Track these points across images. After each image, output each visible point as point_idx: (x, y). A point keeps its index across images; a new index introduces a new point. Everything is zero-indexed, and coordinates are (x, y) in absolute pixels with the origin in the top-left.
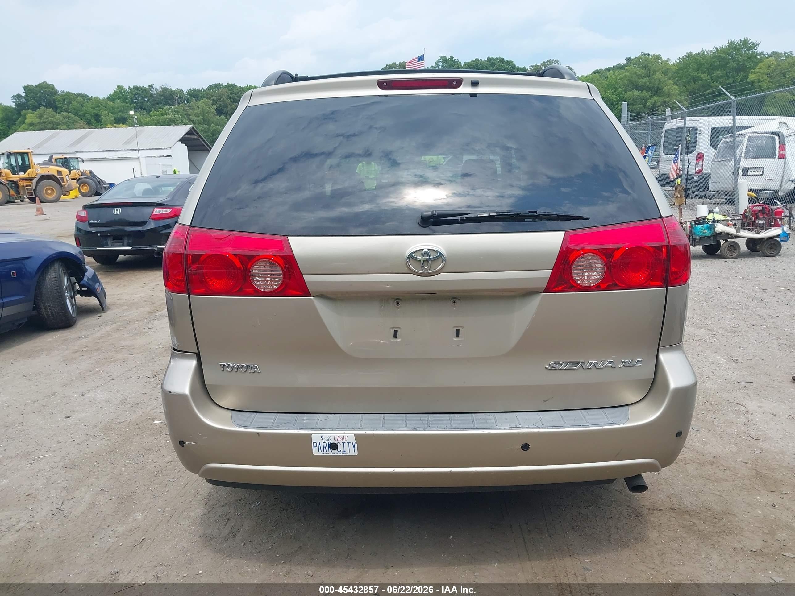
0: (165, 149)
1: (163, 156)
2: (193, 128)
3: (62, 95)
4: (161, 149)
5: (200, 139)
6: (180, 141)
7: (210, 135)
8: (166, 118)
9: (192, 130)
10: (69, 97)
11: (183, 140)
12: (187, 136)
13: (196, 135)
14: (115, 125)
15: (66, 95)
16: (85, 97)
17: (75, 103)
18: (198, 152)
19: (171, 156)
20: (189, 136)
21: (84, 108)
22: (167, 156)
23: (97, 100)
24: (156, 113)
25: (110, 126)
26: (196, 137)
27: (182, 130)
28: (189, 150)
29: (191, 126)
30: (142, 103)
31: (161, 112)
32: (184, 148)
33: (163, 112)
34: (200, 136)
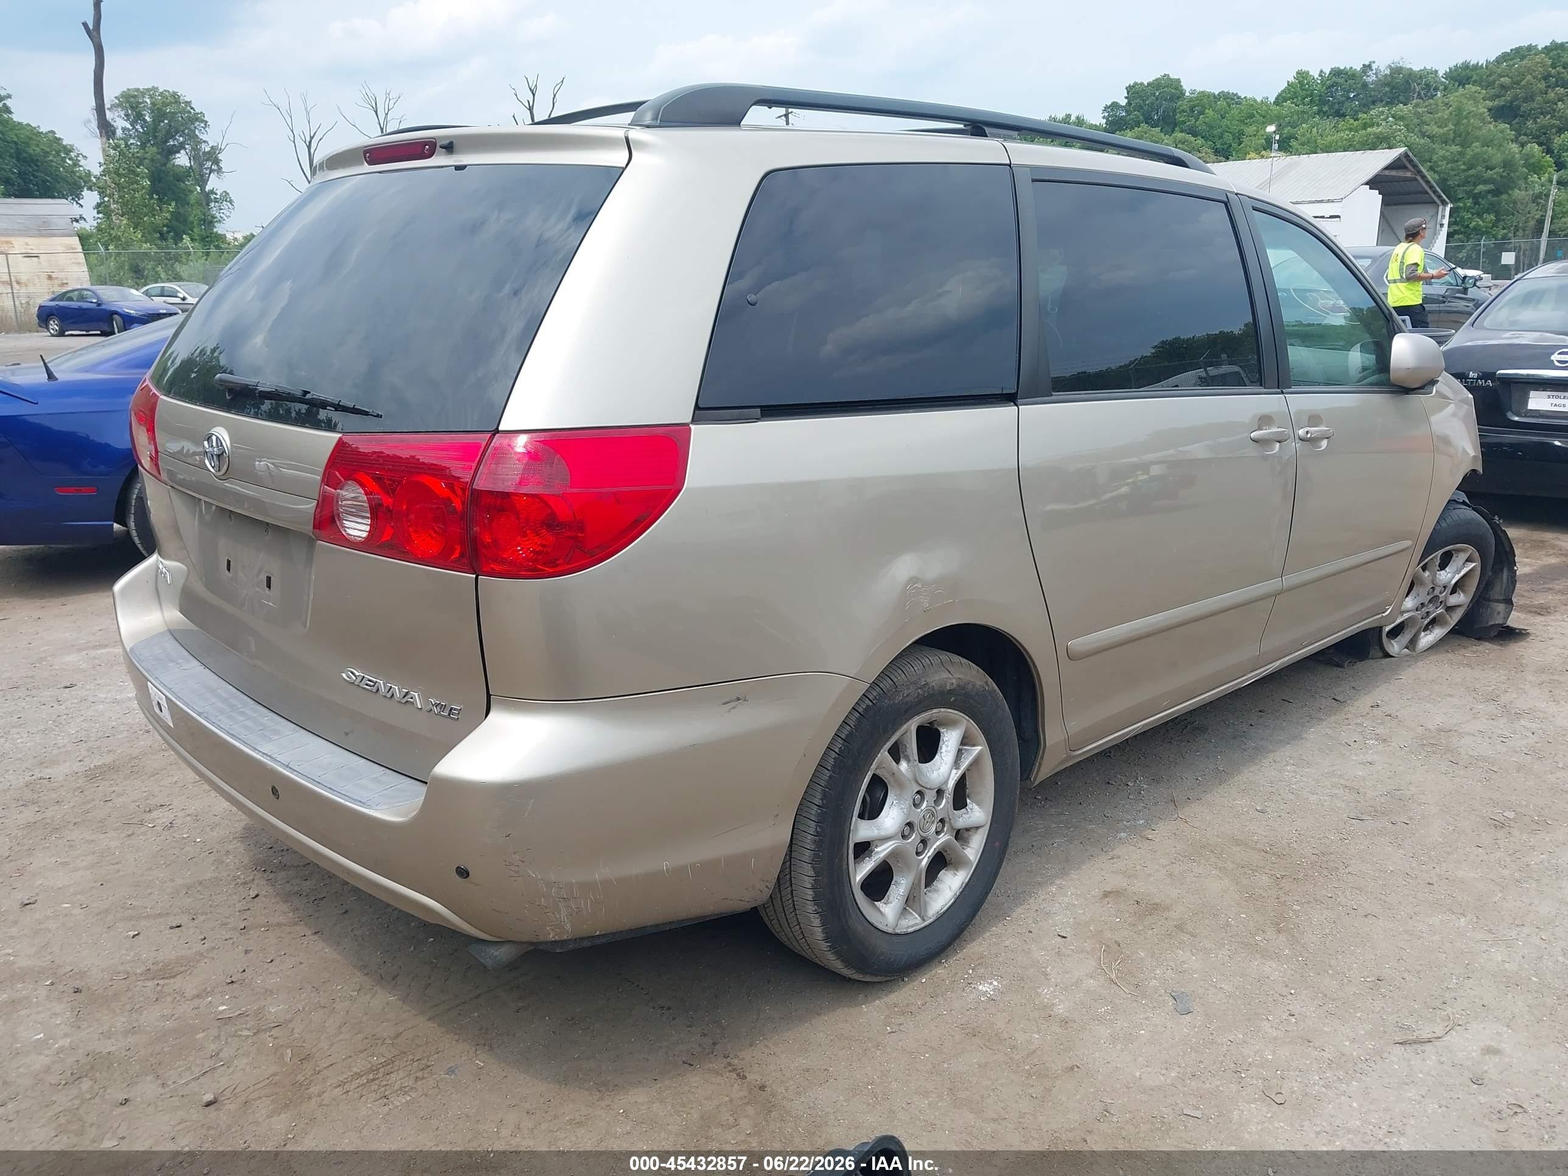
0: (1329, 201)
1: (1323, 217)
2: (1406, 155)
3: (1191, 100)
4: (1321, 201)
5: (1419, 178)
6: (1367, 184)
7: (1463, 167)
8: (1370, 134)
9: (1404, 160)
10: (1204, 101)
11: (1374, 183)
12: (1387, 173)
13: (1410, 171)
14: (1263, 153)
15: (1197, 98)
16: (1230, 98)
17: (1210, 112)
18: (1410, 206)
19: (1338, 217)
20: (1394, 173)
21: (1225, 122)
22: (1331, 217)
23: (1252, 104)
24: (1352, 124)
25: (1253, 155)
26: (1409, 174)
27: (1379, 159)
28: (1385, 203)
29: (1403, 150)
30: (1342, 103)
31: (1364, 121)
32: (1376, 197)
33: (1368, 121)
34: (1420, 172)
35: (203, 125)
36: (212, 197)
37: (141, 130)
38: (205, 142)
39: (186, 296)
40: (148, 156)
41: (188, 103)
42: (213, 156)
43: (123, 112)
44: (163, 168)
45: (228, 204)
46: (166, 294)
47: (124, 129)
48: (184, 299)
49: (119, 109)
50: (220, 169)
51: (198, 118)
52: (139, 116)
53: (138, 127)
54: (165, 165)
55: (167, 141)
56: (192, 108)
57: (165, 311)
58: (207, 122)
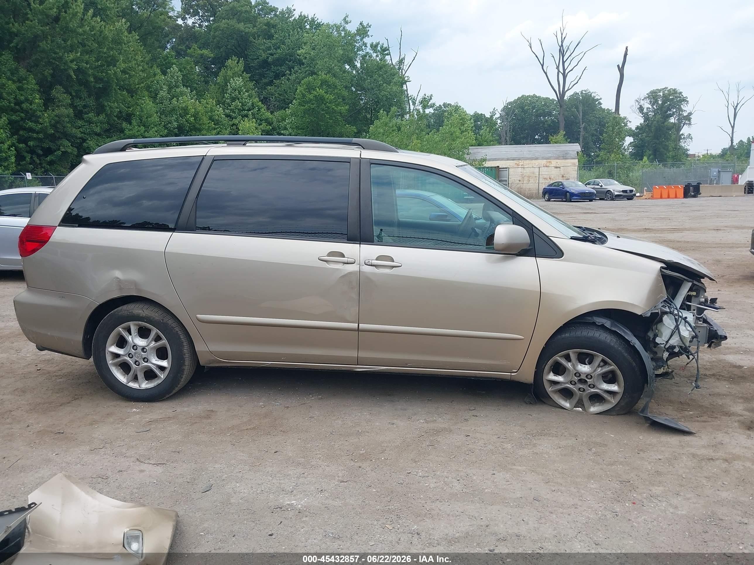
35: (686, 103)
36: (682, 137)
37: (656, 108)
38: (685, 111)
39: (603, 185)
40: (656, 119)
41: (681, 93)
42: (688, 118)
43: (649, 100)
44: (663, 125)
45: (690, 139)
46: (595, 184)
47: (647, 108)
48: (601, 186)
49: (647, 99)
50: (690, 124)
51: (684, 100)
52: (656, 101)
53: (655, 107)
54: (663, 123)
55: (667, 112)
56: (682, 95)
57: (588, 192)
58: (688, 101)
